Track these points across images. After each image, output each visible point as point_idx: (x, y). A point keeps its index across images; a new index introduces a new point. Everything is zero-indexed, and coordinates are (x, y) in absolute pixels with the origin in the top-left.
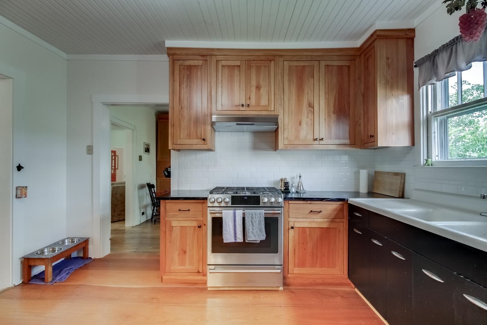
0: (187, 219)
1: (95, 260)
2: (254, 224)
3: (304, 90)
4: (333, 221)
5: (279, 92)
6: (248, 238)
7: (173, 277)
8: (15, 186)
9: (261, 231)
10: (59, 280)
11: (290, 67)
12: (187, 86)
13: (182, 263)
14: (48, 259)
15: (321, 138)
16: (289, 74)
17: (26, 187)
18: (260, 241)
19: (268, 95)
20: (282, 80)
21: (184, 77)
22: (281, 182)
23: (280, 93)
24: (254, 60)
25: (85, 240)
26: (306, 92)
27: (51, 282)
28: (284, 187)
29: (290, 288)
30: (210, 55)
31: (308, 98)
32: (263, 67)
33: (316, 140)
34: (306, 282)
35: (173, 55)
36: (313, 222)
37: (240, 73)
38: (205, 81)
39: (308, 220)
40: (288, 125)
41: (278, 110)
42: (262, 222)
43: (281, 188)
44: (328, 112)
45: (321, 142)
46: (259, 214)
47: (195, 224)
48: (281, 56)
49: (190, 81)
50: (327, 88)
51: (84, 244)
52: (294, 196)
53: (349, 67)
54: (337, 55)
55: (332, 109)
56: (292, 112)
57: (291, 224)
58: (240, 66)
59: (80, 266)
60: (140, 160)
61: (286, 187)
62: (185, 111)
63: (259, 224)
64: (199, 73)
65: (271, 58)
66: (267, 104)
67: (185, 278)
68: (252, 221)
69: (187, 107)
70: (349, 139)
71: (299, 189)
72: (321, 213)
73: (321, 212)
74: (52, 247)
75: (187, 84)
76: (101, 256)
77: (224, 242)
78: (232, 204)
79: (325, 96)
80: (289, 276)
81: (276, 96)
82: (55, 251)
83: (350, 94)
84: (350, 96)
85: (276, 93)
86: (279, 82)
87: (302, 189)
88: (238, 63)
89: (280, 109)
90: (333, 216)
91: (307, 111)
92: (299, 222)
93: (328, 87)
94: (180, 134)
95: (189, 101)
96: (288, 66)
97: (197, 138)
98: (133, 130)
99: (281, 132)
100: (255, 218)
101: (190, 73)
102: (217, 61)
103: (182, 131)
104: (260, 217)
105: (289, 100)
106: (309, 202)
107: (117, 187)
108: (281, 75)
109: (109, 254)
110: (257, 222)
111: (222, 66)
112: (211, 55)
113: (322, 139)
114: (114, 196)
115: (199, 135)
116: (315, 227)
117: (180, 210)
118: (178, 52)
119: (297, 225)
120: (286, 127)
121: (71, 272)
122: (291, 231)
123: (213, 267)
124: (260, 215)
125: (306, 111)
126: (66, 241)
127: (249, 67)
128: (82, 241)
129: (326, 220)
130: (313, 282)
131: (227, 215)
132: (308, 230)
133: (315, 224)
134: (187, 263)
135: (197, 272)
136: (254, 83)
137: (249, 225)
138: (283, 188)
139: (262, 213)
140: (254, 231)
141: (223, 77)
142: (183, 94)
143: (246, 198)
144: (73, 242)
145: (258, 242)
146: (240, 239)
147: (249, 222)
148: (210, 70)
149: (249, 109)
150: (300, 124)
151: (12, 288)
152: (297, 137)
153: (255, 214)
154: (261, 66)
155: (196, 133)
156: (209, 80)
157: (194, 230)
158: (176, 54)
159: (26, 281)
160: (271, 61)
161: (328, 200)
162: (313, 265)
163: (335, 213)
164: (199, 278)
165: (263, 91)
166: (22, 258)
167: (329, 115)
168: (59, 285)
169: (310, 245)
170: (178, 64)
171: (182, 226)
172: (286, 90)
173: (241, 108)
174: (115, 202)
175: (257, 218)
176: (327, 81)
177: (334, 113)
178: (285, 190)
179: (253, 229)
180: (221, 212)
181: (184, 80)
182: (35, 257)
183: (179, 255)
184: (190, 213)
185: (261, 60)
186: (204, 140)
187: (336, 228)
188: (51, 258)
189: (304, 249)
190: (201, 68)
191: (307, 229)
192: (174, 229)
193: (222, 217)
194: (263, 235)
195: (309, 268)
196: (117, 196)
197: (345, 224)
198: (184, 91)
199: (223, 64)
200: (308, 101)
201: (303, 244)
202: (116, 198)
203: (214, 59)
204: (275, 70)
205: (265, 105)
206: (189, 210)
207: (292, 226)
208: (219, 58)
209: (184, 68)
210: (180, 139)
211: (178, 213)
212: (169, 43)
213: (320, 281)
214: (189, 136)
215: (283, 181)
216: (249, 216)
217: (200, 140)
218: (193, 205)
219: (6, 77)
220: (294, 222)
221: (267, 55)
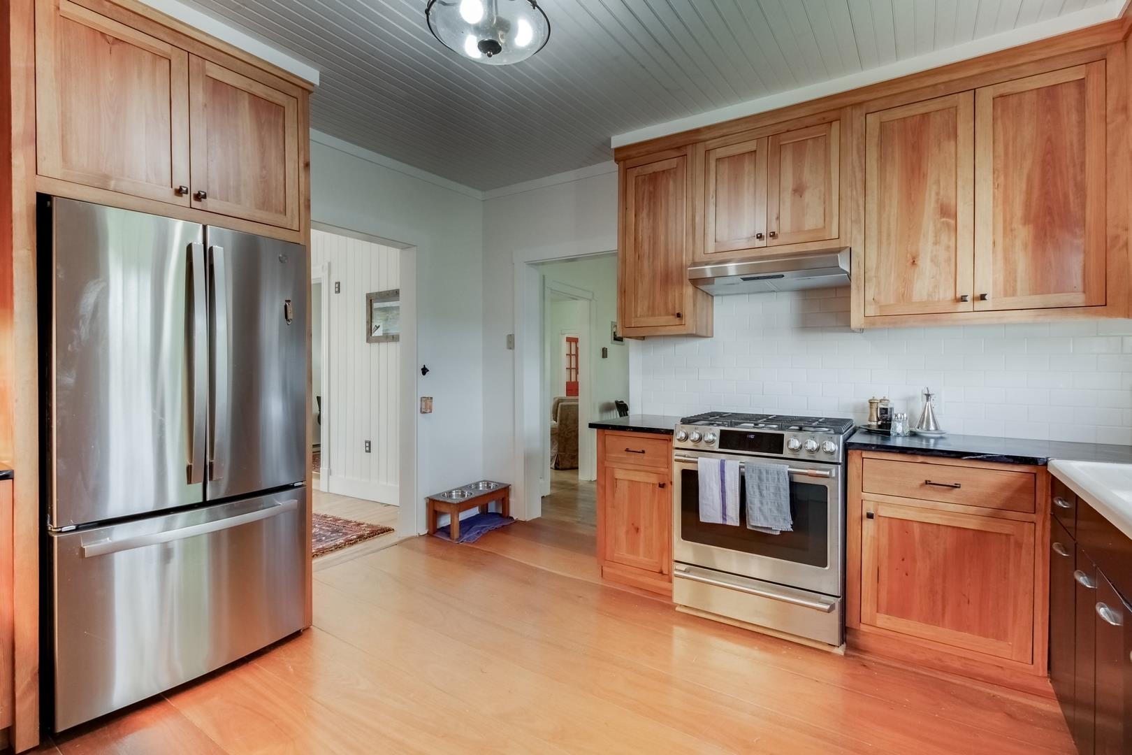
0: (641, 468)
1: (517, 522)
2: (764, 492)
3: (925, 176)
4: (997, 513)
5: (852, 190)
6: (751, 521)
7: (619, 573)
8: (420, 395)
9: (779, 508)
10: (467, 539)
11: (882, 125)
12: (648, 215)
13: (633, 548)
14: (453, 504)
15: (978, 293)
16: (881, 144)
17: (431, 398)
18: (781, 532)
19: (822, 203)
20: (860, 162)
21: (643, 199)
22: (871, 408)
23: (854, 193)
24: (788, 131)
25: (503, 487)
26: (931, 179)
27: (457, 540)
28: (878, 420)
29: (866, 657)
30: (692, 144)
31: (938, 194)
32: (810, 142)
33: (963, 299)
34: (915, 656)
35: (624, 159)
36: (932, 510)
37: (755, 167)
38: (682, 199)
39: (917, 503)
40: (878, 268)
41: (849, 235)
42: (782, 490)
43: (869, 423)
44: (1005, 221)
45: (980, 305)
46: (775, 472)
47: (654, 479)
48: (859, 104)
49: (654, 203)
50: (1003, 158)
51: (502, 494)
52: (899, 442)
53: (1081, 84)
54: (1036, 61)
55: (1019, 211)
56: (889, 235)
57: (869, 507)
58: (755, 151)
59: (496, 527)
60: (603, 357)
61: (883, 420)
62: (646, 264)
63: (775, 494)
64: (671, 183)
65: (833, 115)
66: (821, 224)
67: (641, 579)
68: (759, 487)
69: (649, 254)
70: (1084, 292)
71: (924, 426)
72: (957, 489)
73: (956, 486)
74: (462, 490)
75: (649, 211)
76: (528, 518)
77: (702, 520)
78: (720, 447)
79: (995, 179)
80: (863, 628)
81: (843, 203)
82: (464, 496)
83: (1087, 162)
84: (1087, 167)
85: (843, 195)
86: (853, 168)
87: (932, 428)
88: (751, 146)
89: (855, 232)
90: (997, 503)
91: (935, 226)
92: (890, 505)
93: (1006, 154)
94: (636, 307)
95: (652, 241)
96: (878, 125)
97: (667, 314)
98: (590, 300)
99: (858, 287)
100: (768, 480)
101: (654, 188)
102: (707, 152)
103: (639, 301)
104: (779, 479)
105: (881, 206)
106: (920, 459)
107: (569, 406)
108: (858, 149)
109: (538, 518)
110: (772, 490)
111: (718, 160)
112: (695, 143)
113: (983, 297)
114: (564, 422)
115: (670, 306)
116: (941, 523)
117: (627, 450)
118: (633, 153)
119: (884, 512)
120: (871, 274)
121: (483, 532)
122: (868, 524)
123: (683, 567)
124: (778, 474)
125: (931, 228)
126: (481, 485)
127: (777, 150)
128: (500, 488)
129: (972, 510)
130: (936, 662)
131: (707, 467)
132: (916, 529)
133: (939, 516)
134: (641, 549)
135: (659, 573)
136: (788, 181)
137: (752, 493)
138: (875, 424)
139: (784, 472)
140: (765, 508)
141: (718, 182)
142: (642, 231)
143: (752, 436)
144: (489, 487)
145: (774, 533)
146: (733, 520)
147: (752, 487)
148: (692, 174)
149: (775, 242)
150: (914, 261)
151: (416, 537)
152: (904, 297)
153: (767, 473)
154: (807, 139)
155: (666, 303)
156: (689, 196)
157: (653, 491)
158: (629, 158)
159: (431, 532)
160: (831, 122)
161: (978, 457)
162: (932, 618)
163: (1007, 494)
164: (665, 584)
165: (812, 197)
166: (428, 498)
167: (1008, 230)
168: (466, 546)
169: (922, 568)
170: (633, 174)
171: (632, 481)
172: (873, 183)
173: (758, 243)
174: (566, 433)
175: (770, 480)
176: (1001, 138)
177: (1026, 220)
178: (880, 427)
179: (762, 503)
180: (696, 460)
181: (643, 203)
182: (441, 500)
183: (627, 532)
184: (645, 457)
185: (807, 127)
186: (679, 315)
187: (1007, 535)
188: (457, 504)
189: (907, 574)
190: (675, 173)
191: (915, 524)
192: (619, 483)
193: (697, 472)
194: (785, 519)
195: (919, 621)
196: (568, 423)
197: (1039, 527)
198: (645, 224)
199: (718, 156)
200: (937, 201)
201: (903, 560)
202: (567, 426)
203: (701, 149)
204: (842, 140)
205: (814, 228)
206: (643, 452)
207: (872, 512)
208: (711, 144)
209: (644, 181)
210: (636, 316)
211: (624, 455)
212: (619, 140)
213: (957, 665)
214: (652, 311)
215: (874, 406)
216: (754, 475)
217: (671, 317)
218: (651, 442)
219: (408, 246)
220: (878, 503)
221: (822, 110)
